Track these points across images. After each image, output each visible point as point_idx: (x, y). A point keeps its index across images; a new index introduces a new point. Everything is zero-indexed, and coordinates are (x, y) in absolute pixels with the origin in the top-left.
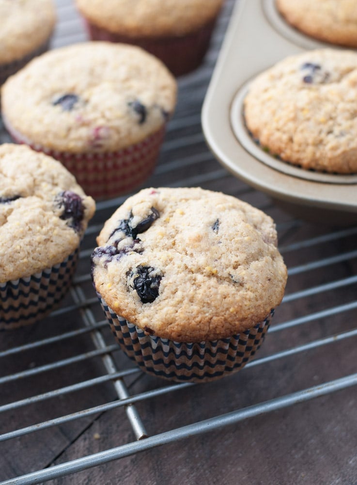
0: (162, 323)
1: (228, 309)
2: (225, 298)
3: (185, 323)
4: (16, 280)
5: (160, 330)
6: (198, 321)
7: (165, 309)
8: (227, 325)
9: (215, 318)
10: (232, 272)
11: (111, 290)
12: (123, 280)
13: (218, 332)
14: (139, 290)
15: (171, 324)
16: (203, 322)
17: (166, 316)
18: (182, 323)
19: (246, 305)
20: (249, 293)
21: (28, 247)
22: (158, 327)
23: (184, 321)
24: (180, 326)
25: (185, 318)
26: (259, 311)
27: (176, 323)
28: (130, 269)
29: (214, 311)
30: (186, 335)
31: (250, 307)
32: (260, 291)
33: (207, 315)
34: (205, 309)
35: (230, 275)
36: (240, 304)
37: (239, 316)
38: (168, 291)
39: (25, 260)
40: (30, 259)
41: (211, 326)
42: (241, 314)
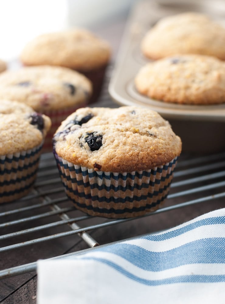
0: (106, 159)
1: (148, 148)
2: (146, 142)
3: (122, 156)
4: (4, 155)
5: (105, 164)
6: (130, 154)
7: (108, 151)
8: (149, 157)
9: (141, 152)
10: (148, 130)
11: (69, 148)
12: (77, 141)
13: (144, 162)
14: (89, 143)
15: (112, 159)
16: (133, 154)
17: (109, 154)
18: (120, 156)
19: (160, 146)
20: (161, 140)
21: (11, 134)
22: (103, 162)
23: (122, 155)
24: (119, 158)
25: (122, 153)
26: (168, 151)
27: (116, 157)
28: (81, 135)
29: (140, 149)
30: (123, 165)
31: (163, 147)
32: (168, 140)
33: (136, 151)
34: (134, 148)
35: (147, 132)
36: (157, 145)
37: (157, 152)
38: (109, 141)
39: (10, 141)
40: (13, 141)
41: (139, 157)
42: (158, 150)
